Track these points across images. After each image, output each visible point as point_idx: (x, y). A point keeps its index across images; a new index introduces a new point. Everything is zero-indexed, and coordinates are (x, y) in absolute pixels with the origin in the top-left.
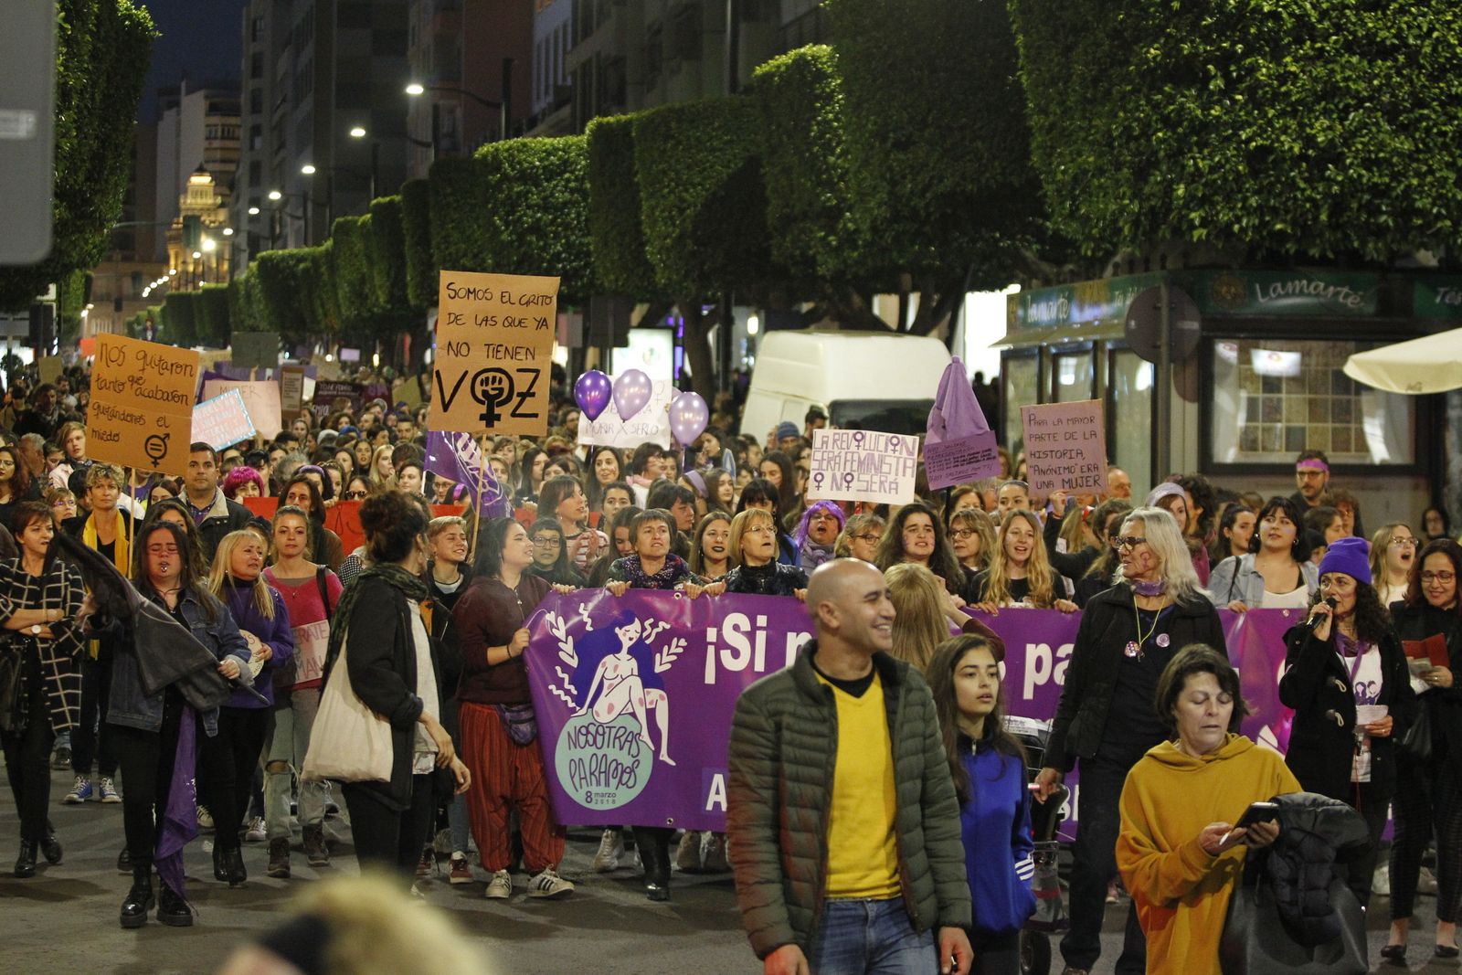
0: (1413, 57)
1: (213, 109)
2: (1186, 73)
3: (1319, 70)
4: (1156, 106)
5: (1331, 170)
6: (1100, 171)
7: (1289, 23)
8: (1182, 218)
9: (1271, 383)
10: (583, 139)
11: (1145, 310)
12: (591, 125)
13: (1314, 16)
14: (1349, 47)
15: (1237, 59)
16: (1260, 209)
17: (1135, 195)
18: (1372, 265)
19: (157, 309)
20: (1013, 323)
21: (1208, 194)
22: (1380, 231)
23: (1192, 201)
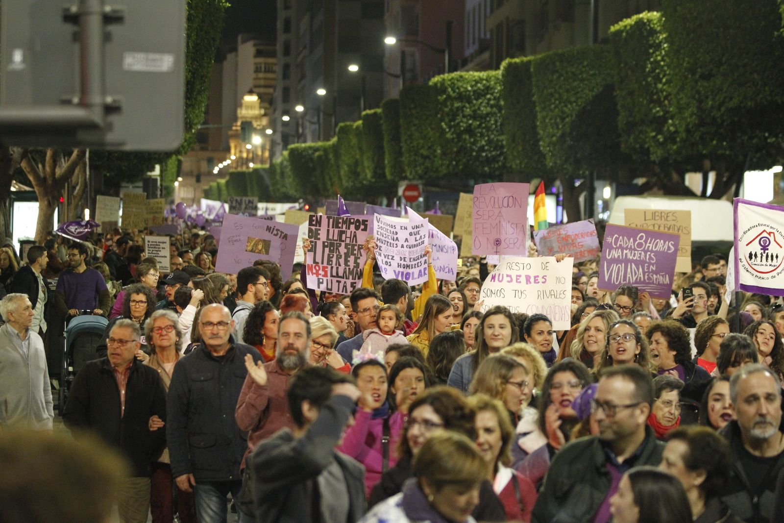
1: (259, 54)
10: (499, 73)
12: (504, 64)
19: (223, 181)
20: (777, 191)
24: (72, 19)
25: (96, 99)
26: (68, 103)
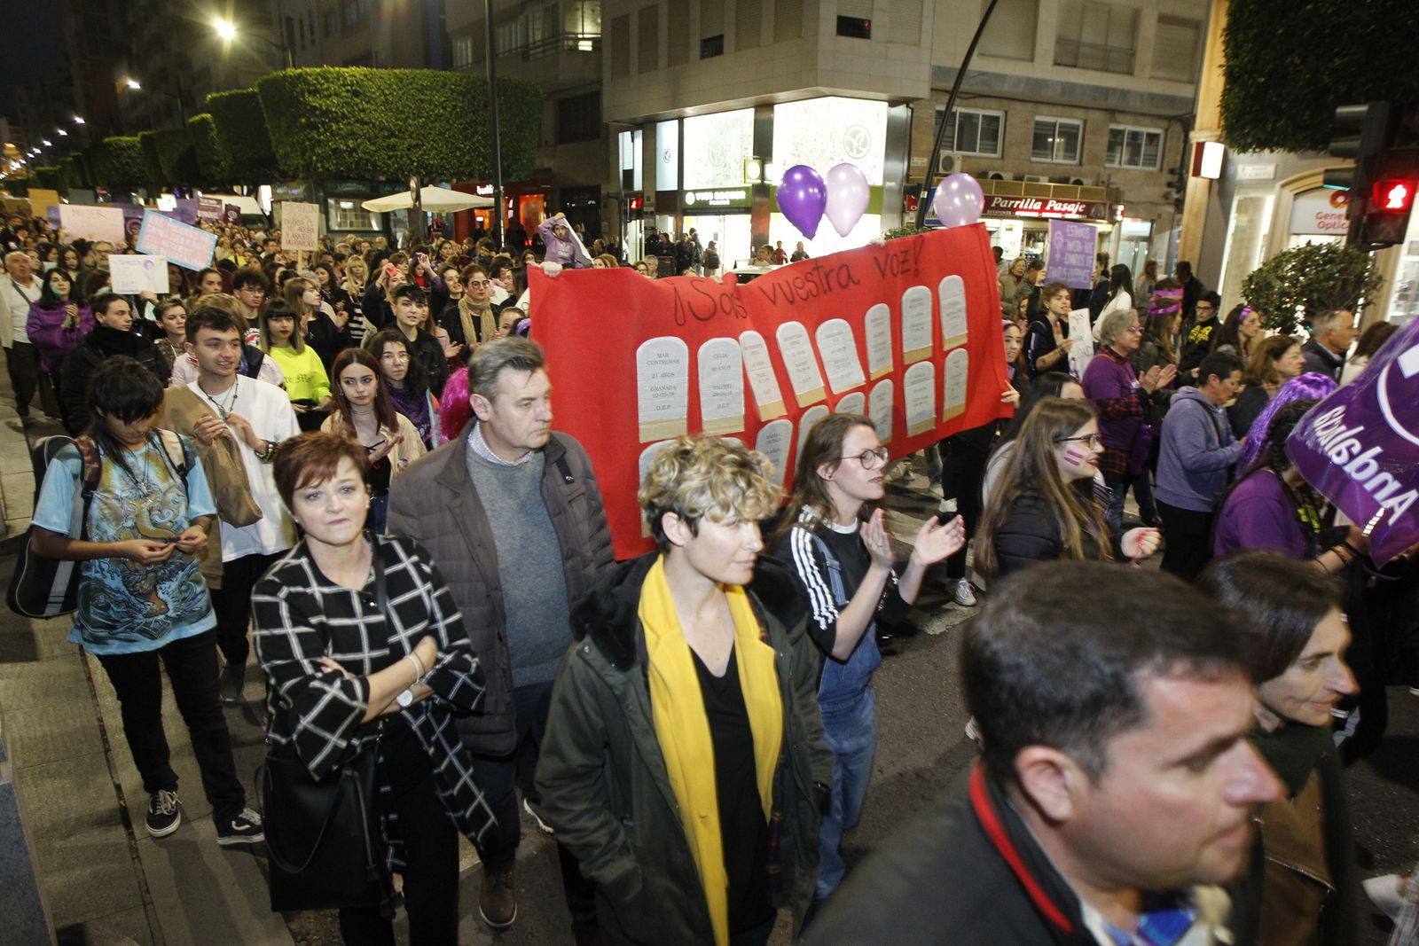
0: (374, 125)
2: (314, 127)
3: (349, 127)
4: (306, 135)
5: (354, 154)
6: (292, 152)
7: (340, 114)
8: (315, 166)
9: (344, 210)
10: (137, 139)
11: (308, 190)
12: (140, 134)
13: (346, 113)
14: (357, 121)
15: (327, 123)
16: (336, 164)
17: (303, 159)
18: (367, 179)
20: (274, 194)
21: (322, 159)
22: (368, 171)
23: (318, 161)
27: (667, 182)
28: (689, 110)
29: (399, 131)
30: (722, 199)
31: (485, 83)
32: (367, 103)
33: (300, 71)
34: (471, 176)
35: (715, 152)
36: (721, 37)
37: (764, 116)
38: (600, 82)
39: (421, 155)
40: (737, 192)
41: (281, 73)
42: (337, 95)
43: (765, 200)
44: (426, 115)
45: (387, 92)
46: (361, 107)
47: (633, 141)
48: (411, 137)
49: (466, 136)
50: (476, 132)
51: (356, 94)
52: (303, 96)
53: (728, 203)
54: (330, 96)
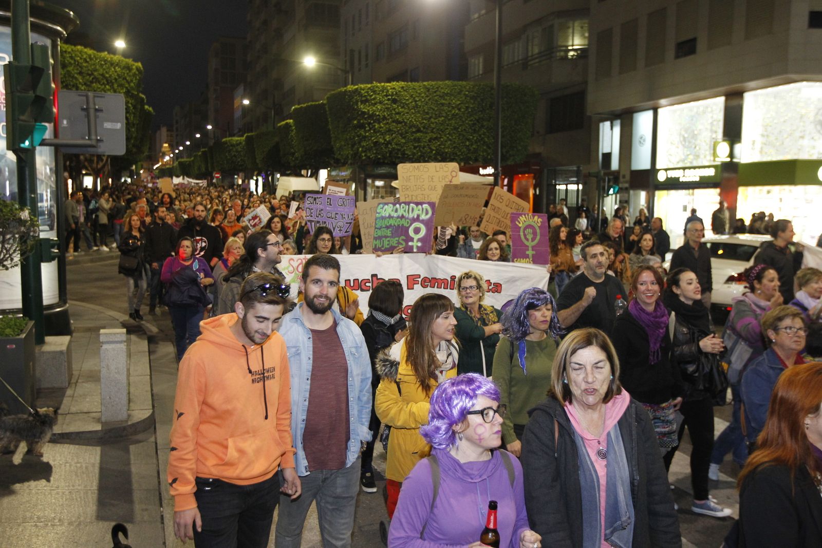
0: (406, 123)
1: (168, 131)
2: (362, 126)
3: (387, 126)
4: (356, 133)
5: (389, 146)
6: (345, 145)
7: (382, 117)
8: (361, 155)
9: (378, 187)
10: (244, 138)
11: (353, 173)
12: (245, 135)
13: (386, 115)
14: (393, 122)
15: (372, 124)
16: (376, 153)
17: (352, 150)
20: (329, 175)
21: (366, 150)
22: (398, 157)
23: (363, 151)
24: (83, 109)
25: (93, 137)
26: (83, 138)
27: (641, 162)
28: (663, 102)
29: (424, 128)
30: (692, 176)
31: (492, 88)
32: (402, 108)
33: (356, 87)
34: (476, 160)
35: (686, 136)
36: (694, 40)
37: (734, 102)
38: (586, 83)
39: (439, 145)
40: (707, 169)
41: (343, 89)
42: (381, 103)
43: (732, 175)
44: (444, 115)
45: (417, 99)
46: (397, 110)
47: (612, 129)
48: (432, 132)
49: (475, 130)
50: (483, 126)
51: (394, 101)
52: (357, 104)
53: (697, 179)
54: (376, 104)
